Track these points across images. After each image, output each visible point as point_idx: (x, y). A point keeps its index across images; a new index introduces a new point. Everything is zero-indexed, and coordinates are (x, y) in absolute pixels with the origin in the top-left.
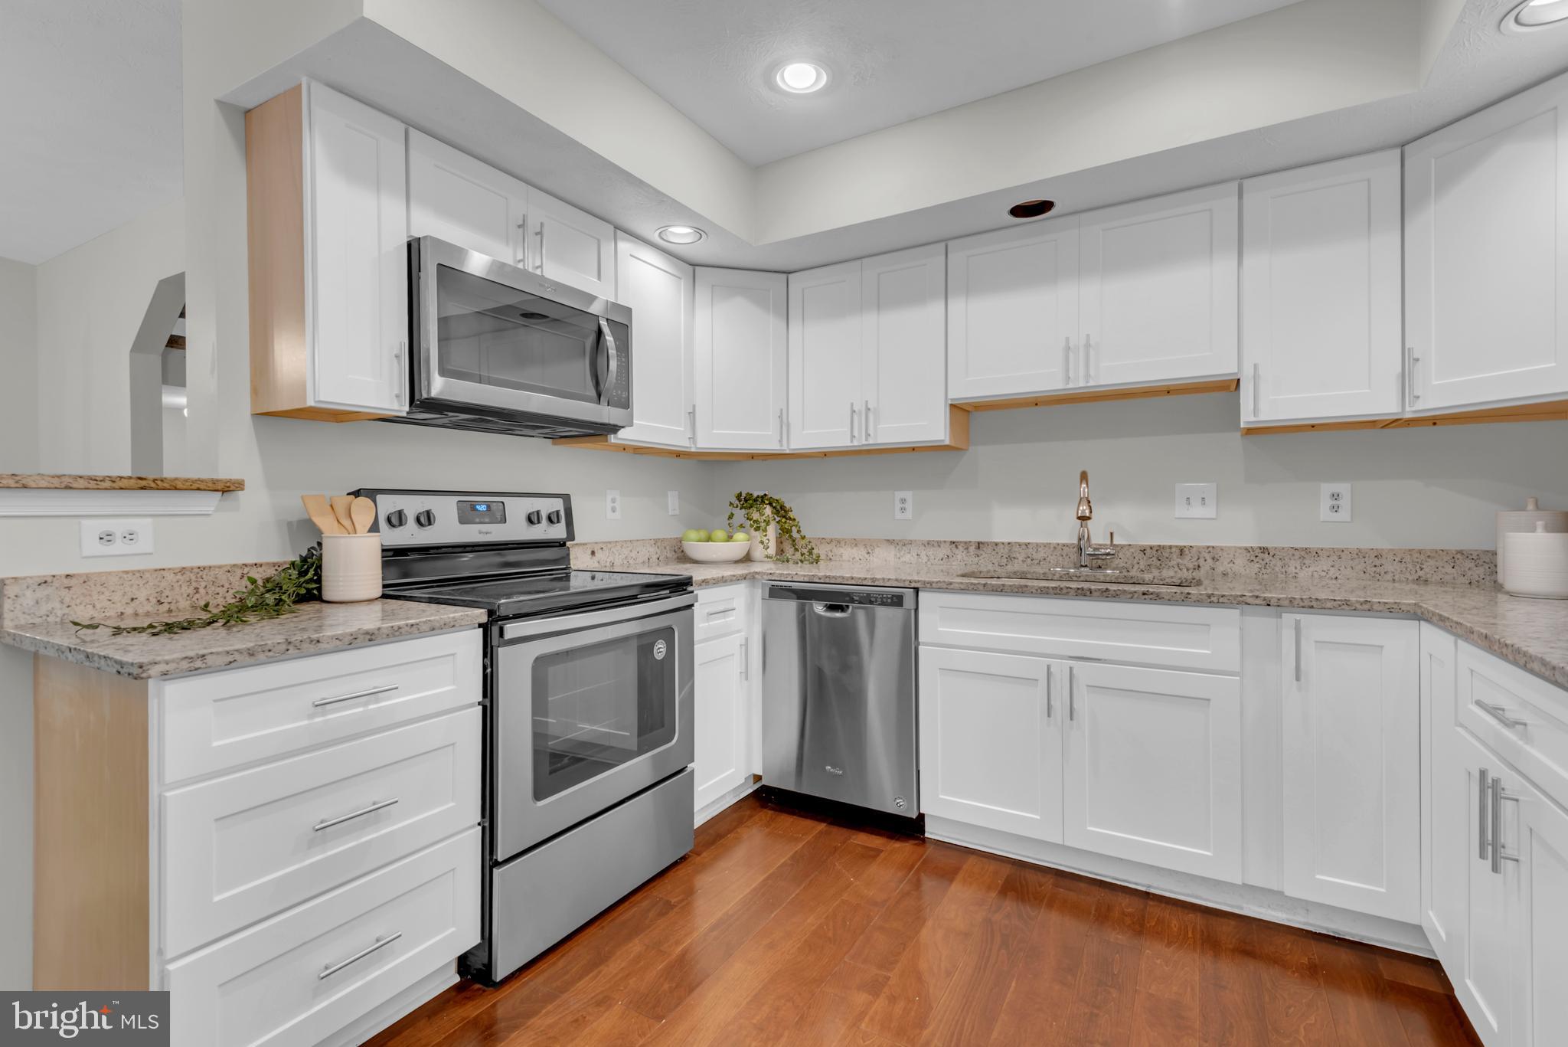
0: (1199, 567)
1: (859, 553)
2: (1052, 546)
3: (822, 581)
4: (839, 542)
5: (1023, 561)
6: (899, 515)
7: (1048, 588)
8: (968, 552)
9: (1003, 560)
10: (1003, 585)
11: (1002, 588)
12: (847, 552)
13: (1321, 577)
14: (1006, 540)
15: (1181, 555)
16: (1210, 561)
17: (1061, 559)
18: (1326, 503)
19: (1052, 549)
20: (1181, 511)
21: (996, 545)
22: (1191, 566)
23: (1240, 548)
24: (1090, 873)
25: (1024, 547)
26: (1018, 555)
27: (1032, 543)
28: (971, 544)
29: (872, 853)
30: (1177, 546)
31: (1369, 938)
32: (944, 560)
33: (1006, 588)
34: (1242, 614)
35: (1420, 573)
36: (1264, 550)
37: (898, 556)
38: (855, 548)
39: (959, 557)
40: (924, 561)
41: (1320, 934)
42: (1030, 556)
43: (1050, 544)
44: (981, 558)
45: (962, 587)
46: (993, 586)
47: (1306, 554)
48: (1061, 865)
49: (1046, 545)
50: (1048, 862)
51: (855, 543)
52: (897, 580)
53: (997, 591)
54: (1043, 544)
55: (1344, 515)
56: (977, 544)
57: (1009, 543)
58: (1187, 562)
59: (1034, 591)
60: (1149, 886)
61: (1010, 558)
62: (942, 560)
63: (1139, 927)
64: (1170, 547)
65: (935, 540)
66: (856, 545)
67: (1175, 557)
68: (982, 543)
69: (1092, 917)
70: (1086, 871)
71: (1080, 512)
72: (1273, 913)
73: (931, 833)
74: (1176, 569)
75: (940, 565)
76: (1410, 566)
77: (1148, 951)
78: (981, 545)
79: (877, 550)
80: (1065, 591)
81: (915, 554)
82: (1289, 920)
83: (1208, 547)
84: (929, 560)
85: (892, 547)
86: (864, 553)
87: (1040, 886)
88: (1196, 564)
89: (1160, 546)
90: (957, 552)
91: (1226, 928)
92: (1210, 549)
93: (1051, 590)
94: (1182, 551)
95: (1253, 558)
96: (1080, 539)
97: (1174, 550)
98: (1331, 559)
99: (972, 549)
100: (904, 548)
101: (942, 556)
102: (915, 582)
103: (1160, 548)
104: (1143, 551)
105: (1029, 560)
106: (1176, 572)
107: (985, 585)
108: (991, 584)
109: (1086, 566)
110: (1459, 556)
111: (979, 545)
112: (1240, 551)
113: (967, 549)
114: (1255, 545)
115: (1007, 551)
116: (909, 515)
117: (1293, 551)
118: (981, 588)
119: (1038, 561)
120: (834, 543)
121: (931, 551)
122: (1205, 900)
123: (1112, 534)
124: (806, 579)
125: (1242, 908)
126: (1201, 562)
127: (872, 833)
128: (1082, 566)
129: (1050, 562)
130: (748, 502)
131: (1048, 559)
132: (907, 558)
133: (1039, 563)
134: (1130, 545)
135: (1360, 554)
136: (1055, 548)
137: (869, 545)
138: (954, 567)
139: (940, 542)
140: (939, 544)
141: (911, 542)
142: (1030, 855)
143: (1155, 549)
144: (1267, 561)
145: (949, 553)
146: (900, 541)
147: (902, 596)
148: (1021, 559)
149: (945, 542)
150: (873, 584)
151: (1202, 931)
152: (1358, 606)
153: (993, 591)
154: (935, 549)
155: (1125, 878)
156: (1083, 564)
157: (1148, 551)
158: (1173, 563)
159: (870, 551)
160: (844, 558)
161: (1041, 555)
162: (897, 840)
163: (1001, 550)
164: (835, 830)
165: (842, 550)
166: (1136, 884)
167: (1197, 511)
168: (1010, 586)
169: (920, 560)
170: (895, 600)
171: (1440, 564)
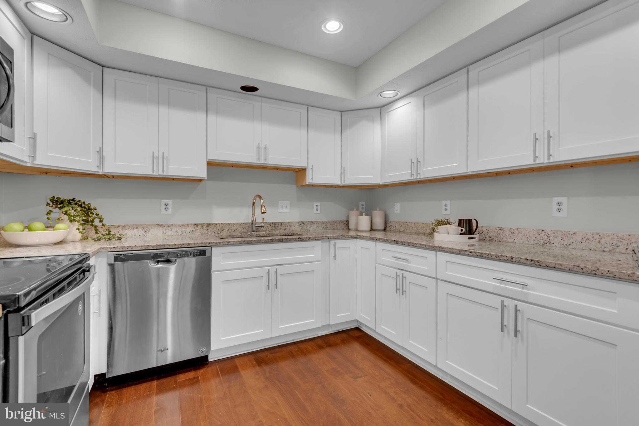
0: (286, 229)
1: (138, 232)
2: (239, 224)
3: (154, 248)
4: (124, 227)
5: (228, 231)
6: (163, 211)
7: (268, 240)
8: (203, 228)
9: (219, 231)
10: (252, 240)
11: (251, 242)
12: (129, 233)
13: (315, 230)
14: (220, 222)
15: (281, 225)
16: (289, 226)
17: (242, 229)
18: (315, 208)
19: (239, 225)
20: (280, 210)
21: (216, 224)
22: (284, 229)
23: (296, 222)
24: (276, 344)
25: (228, 225)
26: (226, 229)
27: (232, 223)
28: (205, 224)
29: (194, 380)
30: (280, 222)
31: (344, 328)
32: (191, 233)
33: (253, 241)
34: (322, 242)
35: (334, 227)
36: (302, 222)
37: (164, 232)
38: (136, 230)
39: (199, 231)
40: (180, 234)
41: (335, 333)
42: (231, 228)
43: (238, 223)
44: (209, 230)
45: (234, 243)
46: (248, 241)
47: (312, 223)
48: (266, 346)
49: (237, 224)
50: (263, 347)
51: (136, 227)
52: (202, 243)
53: (249, 243)
54: (236, 223)
55: (319, 212)
56: (207, 225)
57: (222, 224)
58: (283, 227)
59: (263, 241)
60: (294, 340)
61: (222, 230)
62: (190, 233)
63: (304, 353)
64: (278, 223)
65: (186, 223)
66: (137, 228)
67: (279, 226)
68: (209, 224)
69: (290, 357)
70: (275, 344)
71: (262, 210)
72: (324, 332)
73: (211, 359)
74: (280, 230)
75: (189, 235)
76: (332, 225)
77: (313, 359)
78: (209, 225)
79: (151, 230)
80: (274, 240)
81: (174, 231)
82: (328, 332)
83: (289, 222)
84: (182, 233)
85: (161, 228)
86: (143, 232)
87: (267, 356)
88: (285, 228)
89: (275, 222)
90: (197, 228)
91: (319, 342)
92: (289, 223)
93: (269, 240)
94: (281, 224)
95: (300, 225)
96: (252, 221)
97: (279, 223)
98: (317, 224)
99: (205, 227)
100: (168, 228)
101: (190, 231)
102: (212, 243)
103: (275, 223)
104: (270, 224)
105: (230, 230)
106: (280, 231)
107: (244, 241)
108: (247, 241)
109: (255, 231)
110: (340, 222)
111: (208, 225)
112: (296, 223)
113: (202, 227)
114: (300, 221)
115: (221, 227)
116: (170, 211)
117: (309, 223)
118: (243, 242)
119: (234, 230)
120: (120, 228)
121: (184, 229)
122: (309, 336)
123: (263, 219)
124: (143, 248)
125: (317, 334)
126: (287, 227)
127: (184, 372)
128: (253, 231)
129: (238, 230)
130: (58, 203)
131: (237, 229)
132: (170, 233)
133: (234, 231)
134: (266, 222)
135: (323, 223)
136: (240, 225)
137: (146, 228)
138: (196, 236)
139: (189, 224)
140: (188, 225)
141: (172, 225)
142: (254, 348)
143: (274, 223)
144: (303, 226)
145: (193, 229)
146: (166, 225)
147: (206, 251)
148: (227, 230)
149: (191, 224)
150: (188, 247)
151: (316, 346)
152: (346, 237)
153: (247, 243)
154: (186, 228)
155: (286, 341)
156: (254, 230)
157: (272, 224)
158: (279, 228)
159: (146, 231)
160: (128, 236)
161: (235, 228)
162: (201, 369)
163: (218, 227)
164: (164, 380)
165: (126, 231)
166: (290, 341)
167: (285, 210)
168: (255, 240)
169: (177, 233)
170: (202, 253)
171: (337, 224)
